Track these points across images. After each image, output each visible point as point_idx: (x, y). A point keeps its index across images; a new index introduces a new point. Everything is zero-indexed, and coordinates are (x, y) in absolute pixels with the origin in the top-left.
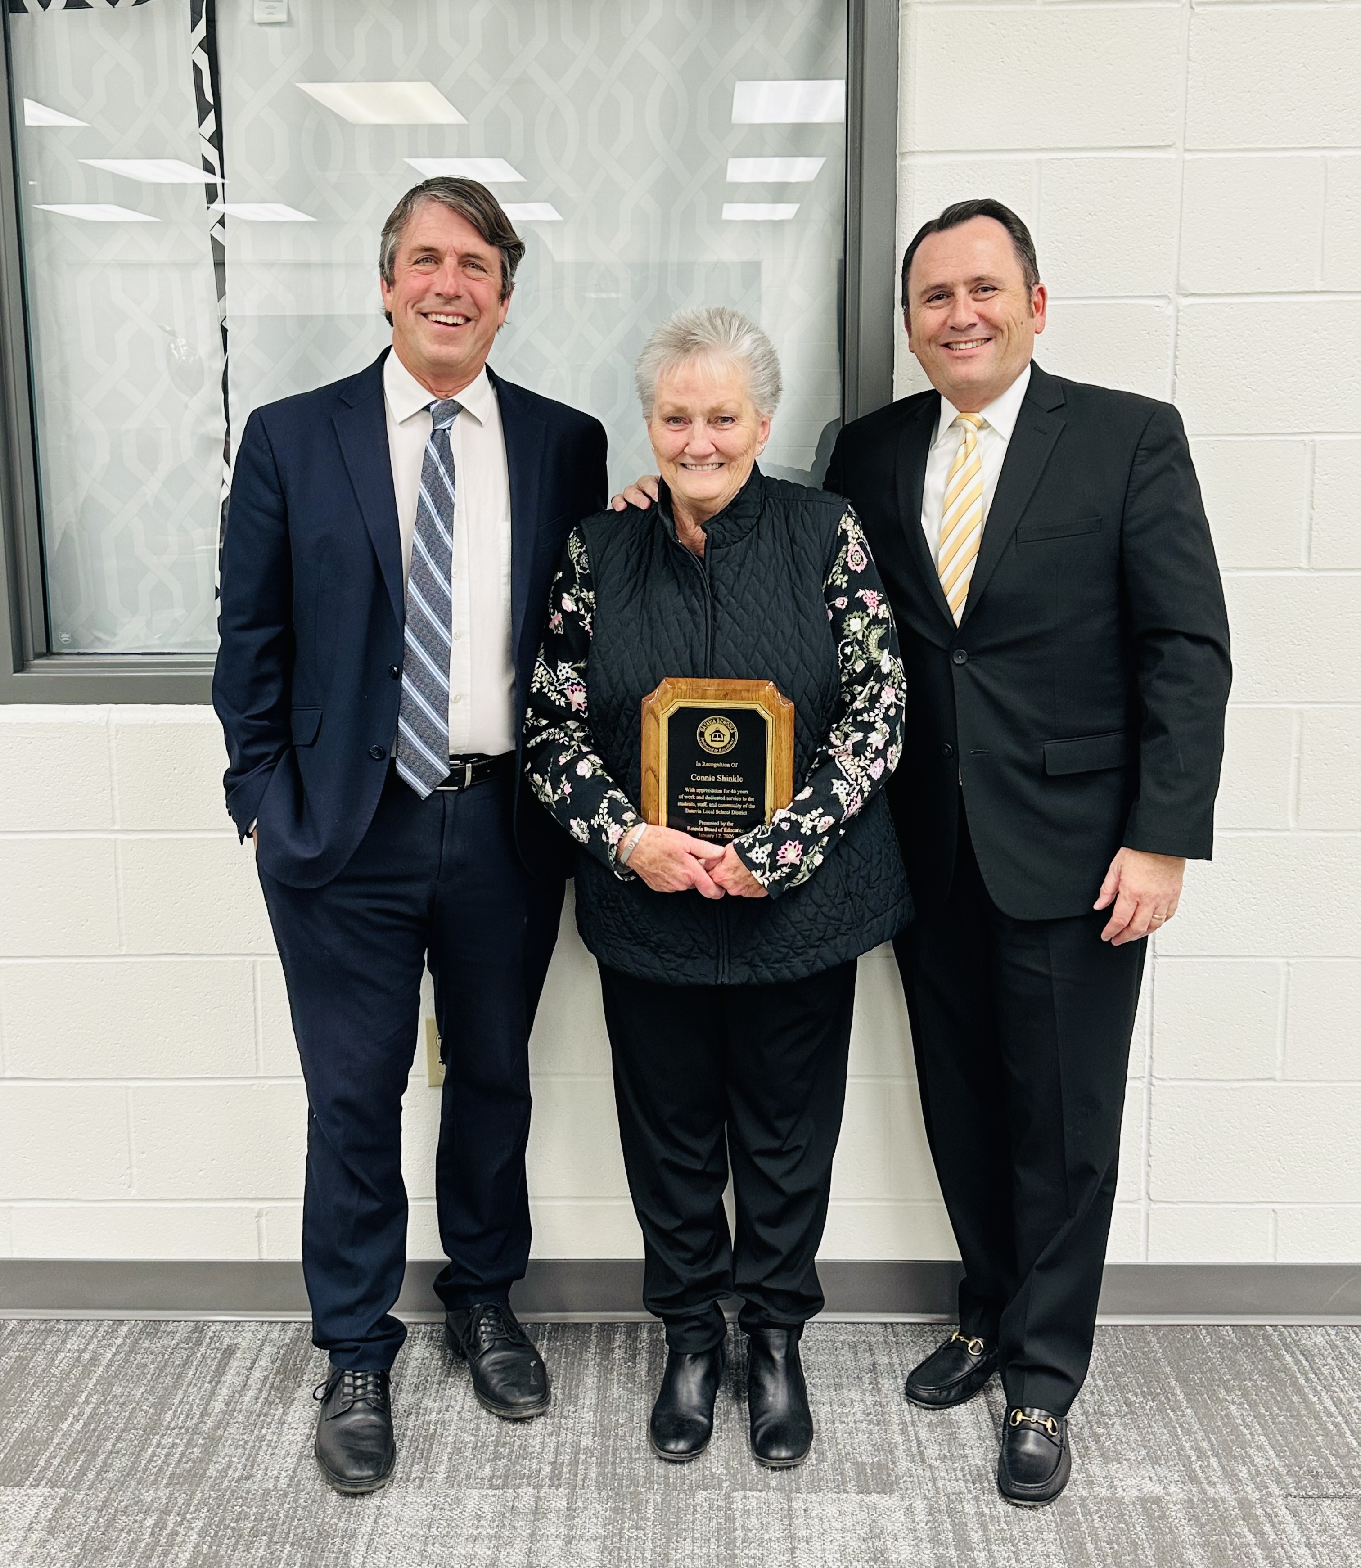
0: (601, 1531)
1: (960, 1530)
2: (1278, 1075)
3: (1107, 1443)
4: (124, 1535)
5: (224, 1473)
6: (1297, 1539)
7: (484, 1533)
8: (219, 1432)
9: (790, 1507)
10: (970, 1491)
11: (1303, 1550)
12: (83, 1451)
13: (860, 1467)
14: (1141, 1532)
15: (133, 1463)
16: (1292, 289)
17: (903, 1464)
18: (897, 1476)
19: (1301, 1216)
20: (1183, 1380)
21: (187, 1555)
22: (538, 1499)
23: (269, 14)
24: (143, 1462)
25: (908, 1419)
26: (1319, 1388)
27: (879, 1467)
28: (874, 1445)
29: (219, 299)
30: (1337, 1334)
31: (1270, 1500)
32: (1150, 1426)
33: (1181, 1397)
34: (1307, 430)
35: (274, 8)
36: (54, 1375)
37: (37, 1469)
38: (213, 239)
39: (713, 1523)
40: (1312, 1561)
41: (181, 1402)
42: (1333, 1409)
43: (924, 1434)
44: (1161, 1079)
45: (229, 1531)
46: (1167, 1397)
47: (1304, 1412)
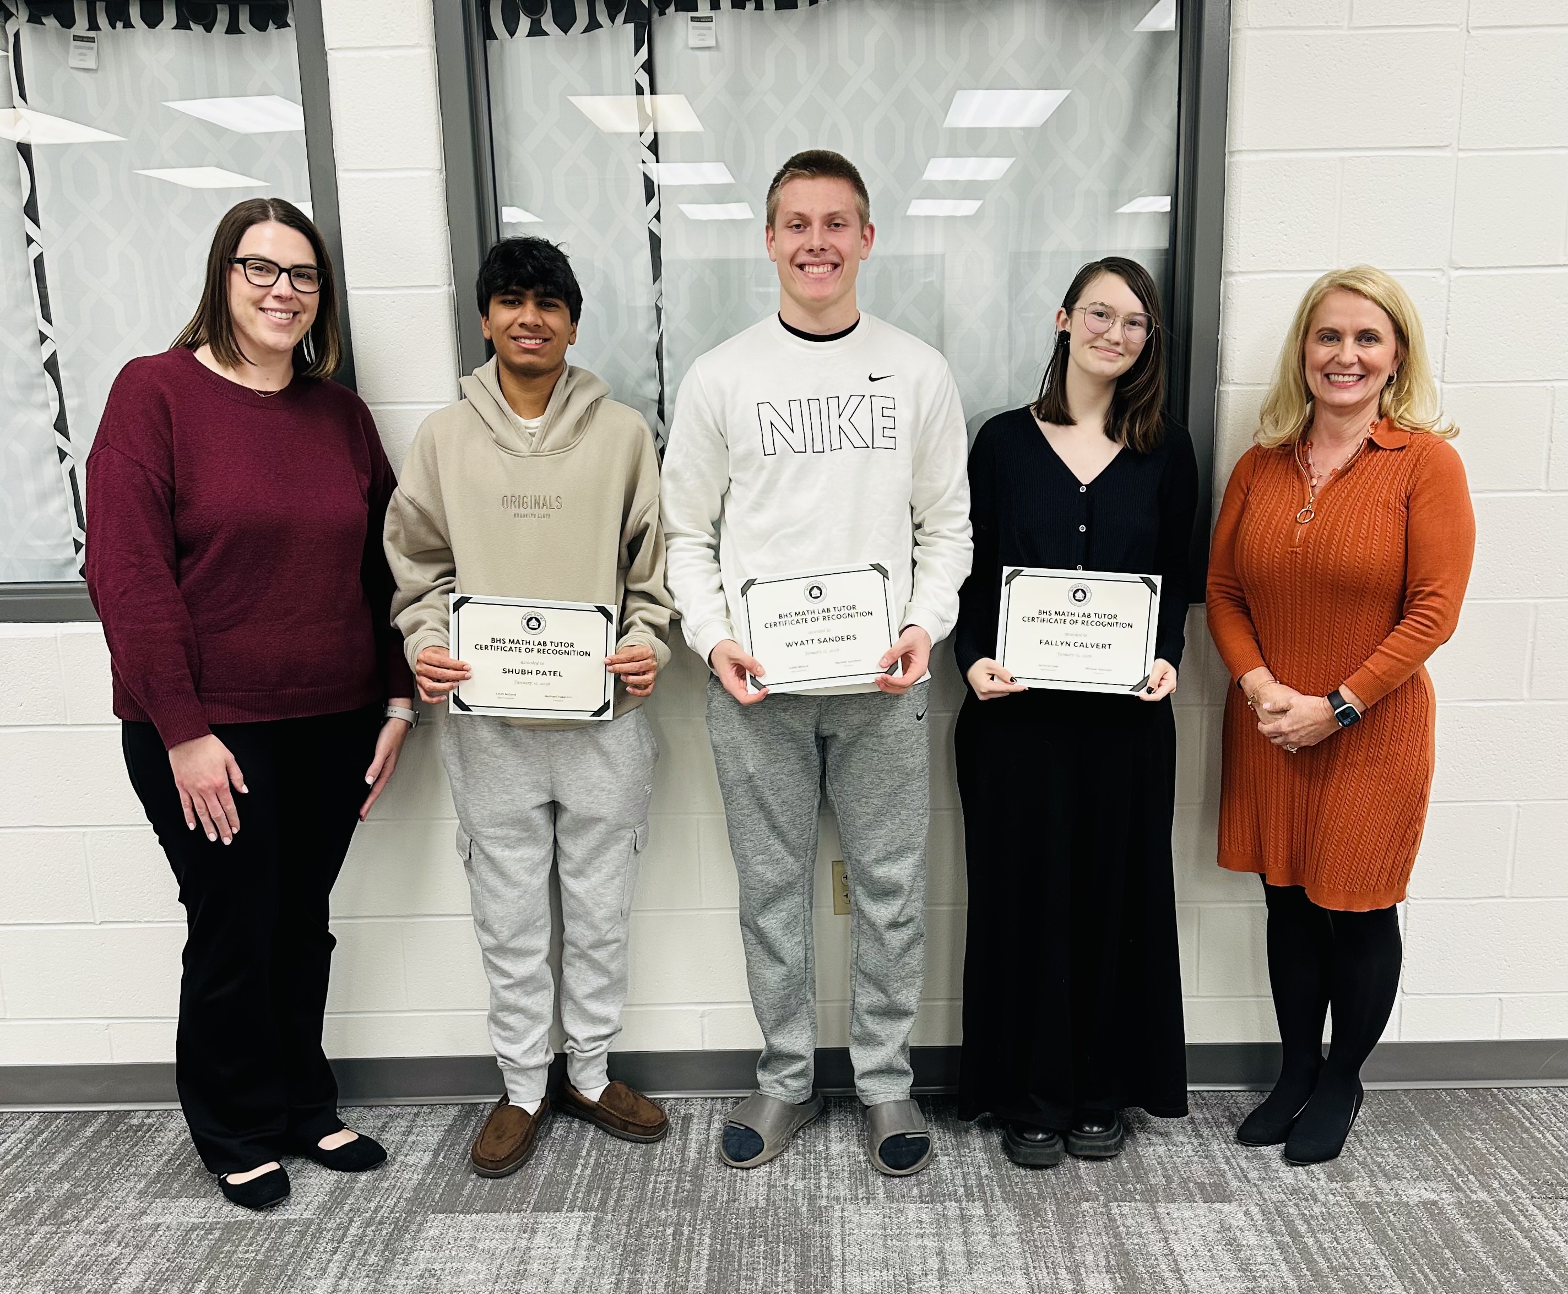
0: (1016, 1229)
1: (1289, 1224)
2: (1507, 893)
3: (1388, 1168)
4: (653, 1241)
5: (714, 1197)
6: (1546, 1225)
7: (928, 1232)
8: (700, 1172)
9: (1155, 1212)
10: (1290, 1200)
11: (1551, 1232)
12: (598, 1188)
13: (1202, 1187)
14: (1427, 1223)
15: (641, 1194)
16: (1540, 263)
17: (1234, 1184)
18: (1231, 1191)
19: (1521, 1003)
20: (1436, 1127)
21: (706, 1252)
22: (961, 1209)
23: (701, 40)
24: (649, 1194)
25: (1229, 1154)
26: (1542, 1129)
27: (1215, 1185)
28: (1208, 1172)
29: (655, 282)
30: (1548, 1093)
31: (1520, 1201)
32: (1417, 1156)
33: (1437, 1137)
34: (1550, 378)
35: (705, 35)
36: (555, 1139)
37: (568, 1201)
38: (651, 232)
39: (1100, 1223)
40: (1560, 1238)
41: (662, 1153)
42: (1555, 1142)
43: (1244, 1164)
44: (1415, 899)
45: (733, 1235)
46: (1425, 1137)
47: (1533, 1144)
